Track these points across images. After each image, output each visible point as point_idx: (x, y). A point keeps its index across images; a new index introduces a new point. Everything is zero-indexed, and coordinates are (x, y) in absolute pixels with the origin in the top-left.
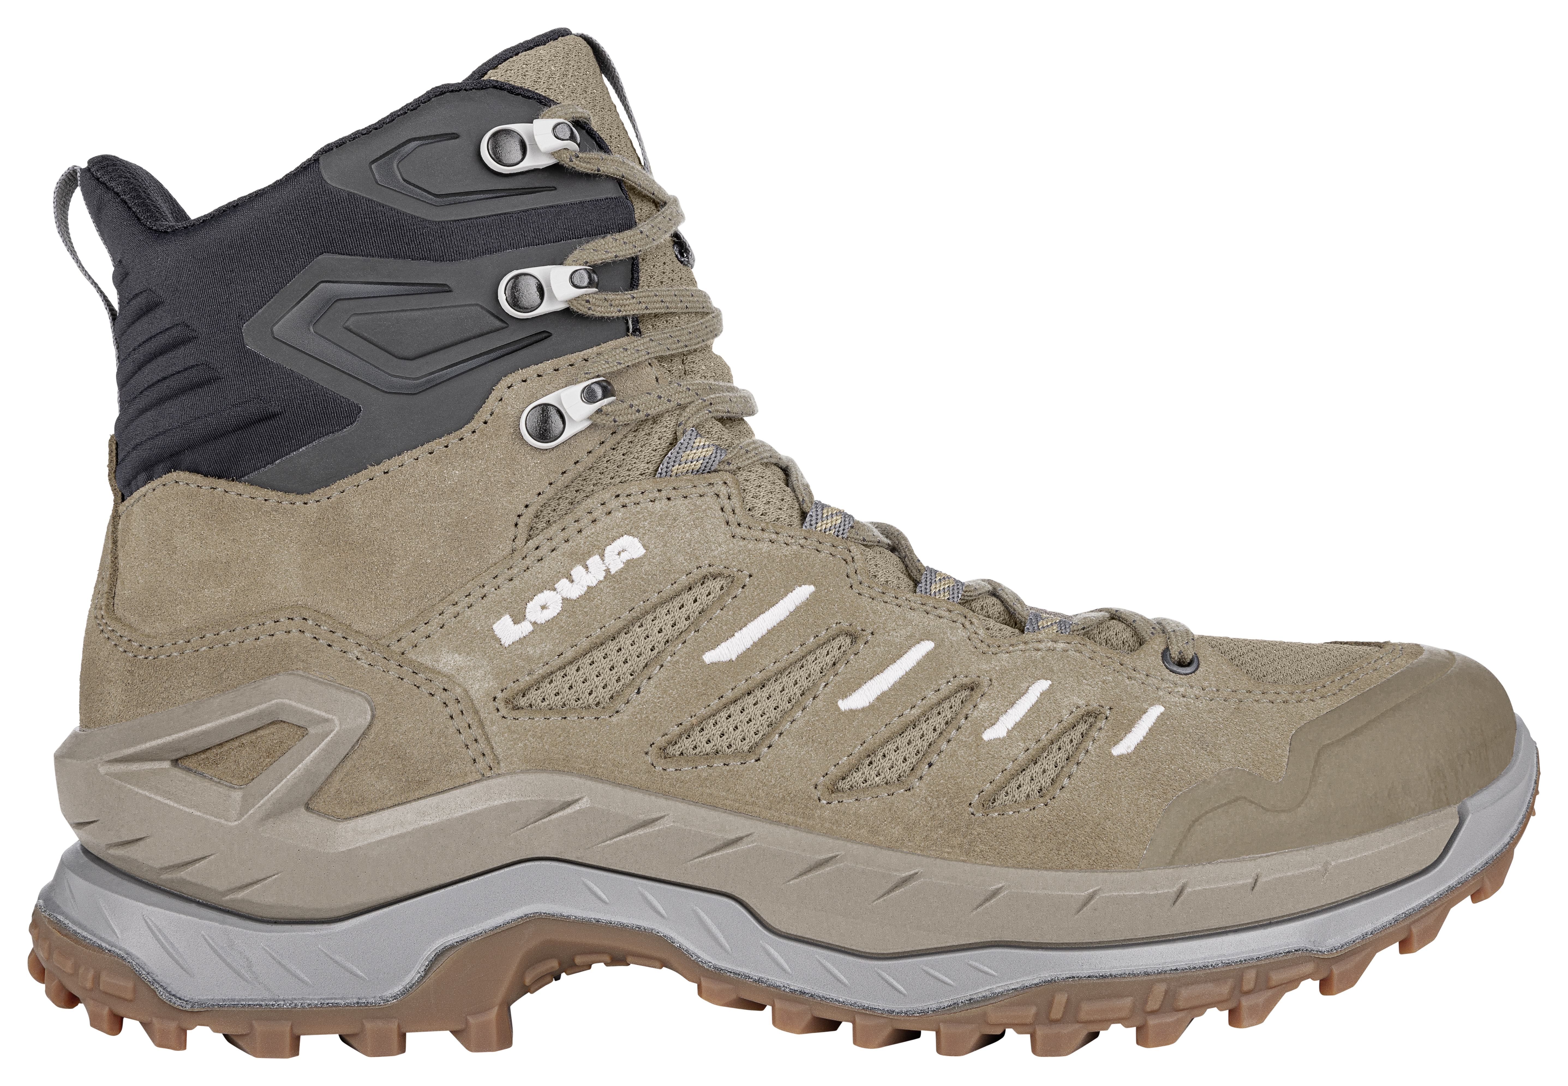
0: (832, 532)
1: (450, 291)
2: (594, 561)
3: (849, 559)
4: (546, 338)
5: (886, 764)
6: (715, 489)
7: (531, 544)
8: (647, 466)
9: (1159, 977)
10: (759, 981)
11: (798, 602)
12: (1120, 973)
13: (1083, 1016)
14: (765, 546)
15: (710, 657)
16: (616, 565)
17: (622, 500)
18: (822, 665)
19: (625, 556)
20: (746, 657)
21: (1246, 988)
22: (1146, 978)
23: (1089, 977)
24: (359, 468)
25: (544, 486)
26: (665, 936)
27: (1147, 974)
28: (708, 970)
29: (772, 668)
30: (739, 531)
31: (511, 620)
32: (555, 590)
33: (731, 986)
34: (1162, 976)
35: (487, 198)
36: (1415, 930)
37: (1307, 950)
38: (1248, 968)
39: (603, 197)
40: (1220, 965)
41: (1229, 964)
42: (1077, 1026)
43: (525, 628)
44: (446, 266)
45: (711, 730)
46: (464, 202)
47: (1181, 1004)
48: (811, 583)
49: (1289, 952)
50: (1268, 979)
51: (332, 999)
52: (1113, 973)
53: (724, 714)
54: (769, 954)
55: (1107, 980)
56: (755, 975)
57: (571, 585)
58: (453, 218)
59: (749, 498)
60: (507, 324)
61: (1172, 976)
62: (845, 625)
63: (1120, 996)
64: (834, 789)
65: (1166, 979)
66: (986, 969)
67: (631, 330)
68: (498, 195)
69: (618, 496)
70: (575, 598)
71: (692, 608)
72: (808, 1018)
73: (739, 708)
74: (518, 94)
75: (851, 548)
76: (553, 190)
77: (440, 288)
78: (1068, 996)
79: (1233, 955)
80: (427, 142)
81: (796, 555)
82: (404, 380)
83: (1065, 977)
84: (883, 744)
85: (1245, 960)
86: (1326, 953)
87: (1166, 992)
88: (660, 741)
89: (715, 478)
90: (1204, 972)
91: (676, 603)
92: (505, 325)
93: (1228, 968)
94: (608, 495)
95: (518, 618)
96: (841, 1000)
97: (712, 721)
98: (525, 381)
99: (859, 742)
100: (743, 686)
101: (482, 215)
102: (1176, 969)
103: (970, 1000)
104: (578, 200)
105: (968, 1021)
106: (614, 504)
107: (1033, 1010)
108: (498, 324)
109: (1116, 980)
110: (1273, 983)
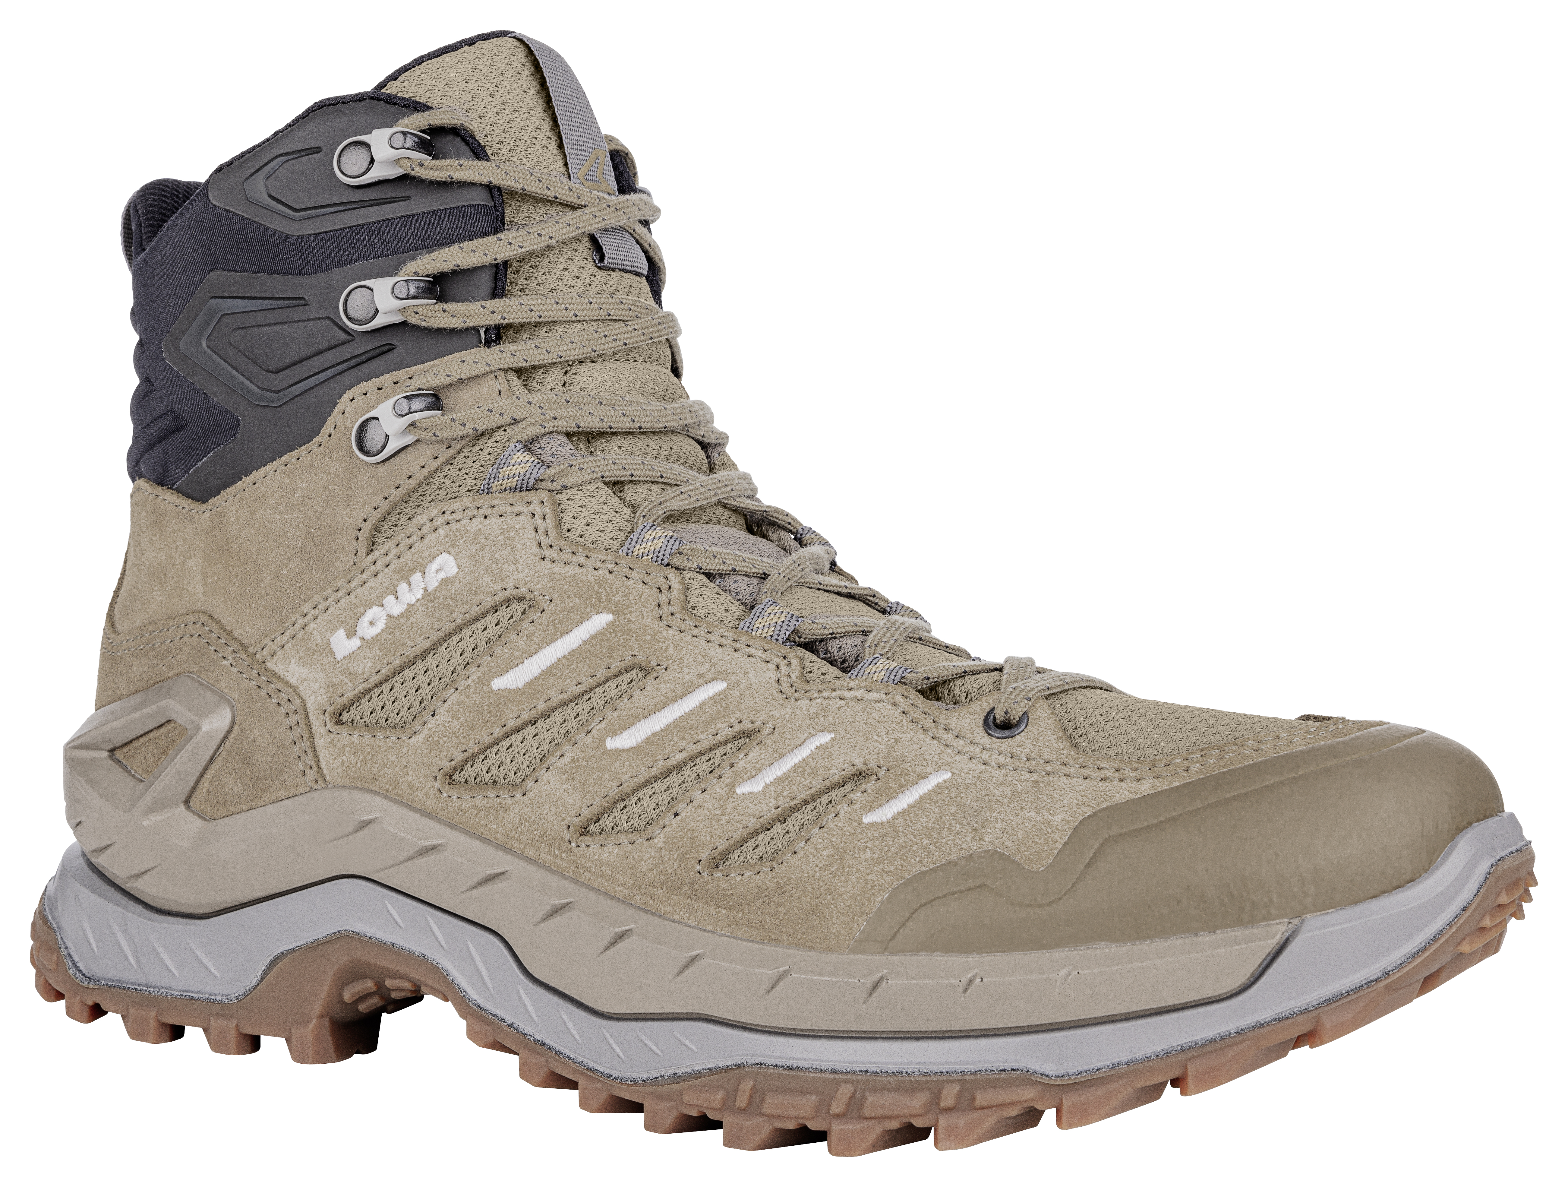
0: (650, 557)
1: (306, 305)
2: (417, 577)
3: (664, 587)
4: (389, 350)
5: (637, 810)
6: (531, 508)
7: (371, 558)
8: (475, 482)
9: (845, 1077)
10: (511, 1026)
11: (593, 631)
12: (807, 1066)
13: (766, 1109)
14: (571, 570)
15: (497, 684)
16: (433, 582)
17: (447, 516)
18: (606, 699)
19: (442, 575)
20: (533, 687)
21: (943, 1104)
22: (831, 1076)
23: (776, 1066)
24: (236, 479)
25: (378, 500)
26: (442, 968)
27: (834, 1072)
28: (472, 1008)
29: (557, 699)
30: (548, 553)
31: (345, 633)
32: (382, 606)
33: (489, 1028)
34: (849, 1077)
35: (340, 211)
36: (1190, 1069)
37: (1028, 1071)
38: (948, 1081)
39: (460, 204)
40: (916, 1073)
41: (926, 1074)
42: (761, 1119)
43: (356, 643)
44: (305, 280)
45: (493, 758)
46: (319, 216)
47: (866, 1111)
48: (610, 611)
49: (1004, 1070)
50: (973, 1099)
51: (188, 991)
52: (801, 1066)
53: (505, 744)
54: (521, 999)
55: (791, 1072)
56: (510, 1019)
57: (395, 601)
58: (310, 232)
59: (567, 517)
60: (353, 336)
61: (860, 1077)
62: (640, 658)
63: (802, 1092)
64: (584, 831)
65: (853, 1081)
66: (687, 1043)
67: (483, 341)
68: (349, 207)
69: (444, 513)
70: (396, 616)
71: (492, 630)
72: (544, 1071)
73: (520, 738)
74: (395, 104)
75: (670, 576)
76: (405, 200)
77: (297, 302)
78: (754, 1084)
79: (934, 1064)
80: (291, 157)
81: (600, 582)
82: (269, 393)
83: (753, 1062)
84: (638, 788)
85: (947, 1072)
86: (1053, 1078)
87: (852, 1096)
88: (447, 765)
89: (532, 496)
90: (896, 1079)
91: (480, 625)
92: (351, 338)
93: (923, 1078)
94: (435, 512)
95: (351, 633)
96: (571, 1056)
97: (494, 750)
98: (365, 394)
99: (616, 784)
100: (526, 716)
101: (336, 228)
102: (867, 1071)
103: (674, 1074)
104: (431, 209)
105: (668, 1098)
106: (440, 521)
107: (721, 1094)
108: (344, 336)
109: (802, 1074)
110: (979, 1103)
